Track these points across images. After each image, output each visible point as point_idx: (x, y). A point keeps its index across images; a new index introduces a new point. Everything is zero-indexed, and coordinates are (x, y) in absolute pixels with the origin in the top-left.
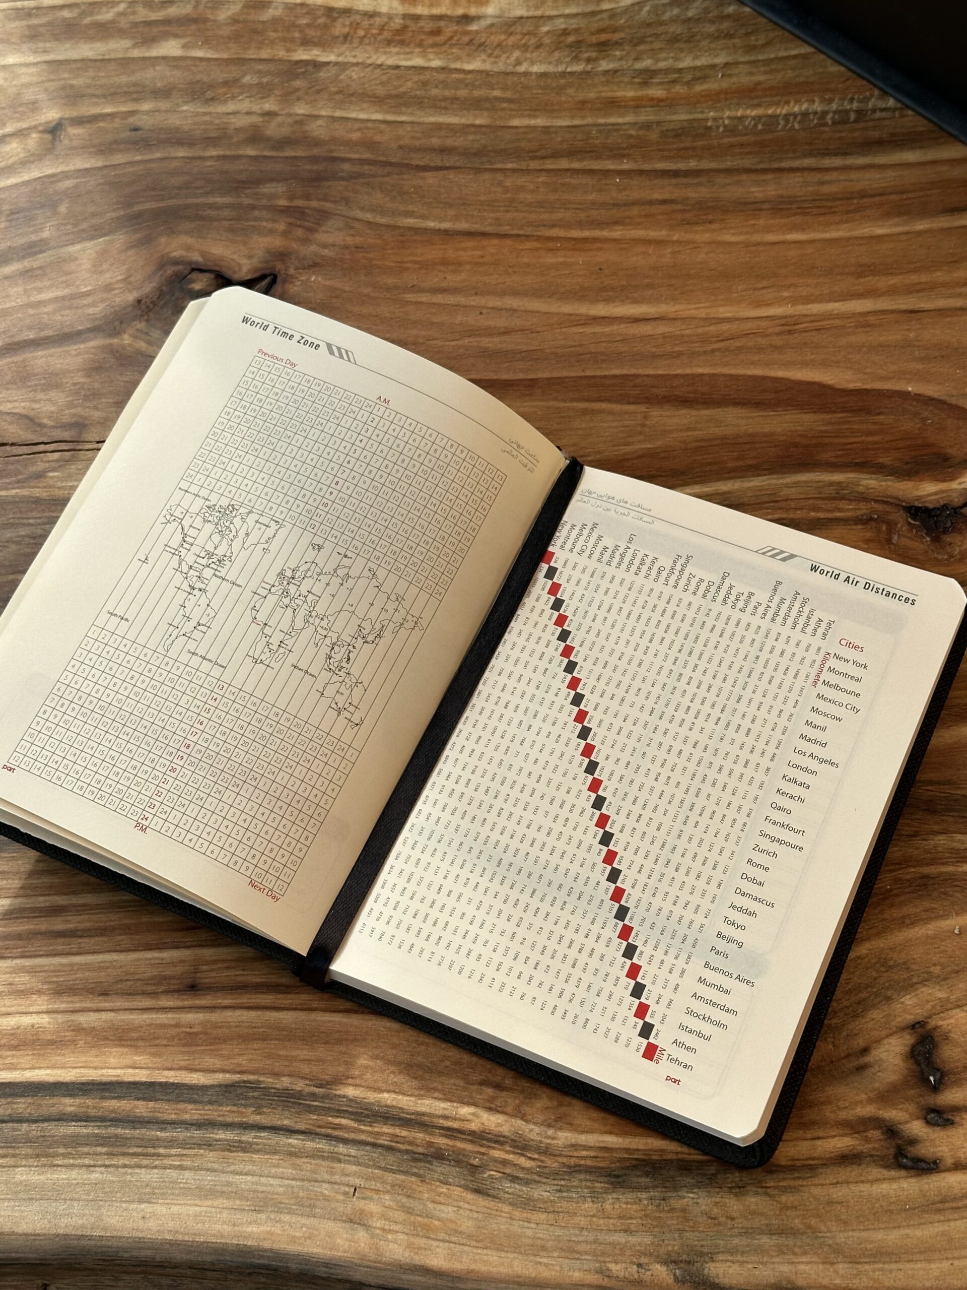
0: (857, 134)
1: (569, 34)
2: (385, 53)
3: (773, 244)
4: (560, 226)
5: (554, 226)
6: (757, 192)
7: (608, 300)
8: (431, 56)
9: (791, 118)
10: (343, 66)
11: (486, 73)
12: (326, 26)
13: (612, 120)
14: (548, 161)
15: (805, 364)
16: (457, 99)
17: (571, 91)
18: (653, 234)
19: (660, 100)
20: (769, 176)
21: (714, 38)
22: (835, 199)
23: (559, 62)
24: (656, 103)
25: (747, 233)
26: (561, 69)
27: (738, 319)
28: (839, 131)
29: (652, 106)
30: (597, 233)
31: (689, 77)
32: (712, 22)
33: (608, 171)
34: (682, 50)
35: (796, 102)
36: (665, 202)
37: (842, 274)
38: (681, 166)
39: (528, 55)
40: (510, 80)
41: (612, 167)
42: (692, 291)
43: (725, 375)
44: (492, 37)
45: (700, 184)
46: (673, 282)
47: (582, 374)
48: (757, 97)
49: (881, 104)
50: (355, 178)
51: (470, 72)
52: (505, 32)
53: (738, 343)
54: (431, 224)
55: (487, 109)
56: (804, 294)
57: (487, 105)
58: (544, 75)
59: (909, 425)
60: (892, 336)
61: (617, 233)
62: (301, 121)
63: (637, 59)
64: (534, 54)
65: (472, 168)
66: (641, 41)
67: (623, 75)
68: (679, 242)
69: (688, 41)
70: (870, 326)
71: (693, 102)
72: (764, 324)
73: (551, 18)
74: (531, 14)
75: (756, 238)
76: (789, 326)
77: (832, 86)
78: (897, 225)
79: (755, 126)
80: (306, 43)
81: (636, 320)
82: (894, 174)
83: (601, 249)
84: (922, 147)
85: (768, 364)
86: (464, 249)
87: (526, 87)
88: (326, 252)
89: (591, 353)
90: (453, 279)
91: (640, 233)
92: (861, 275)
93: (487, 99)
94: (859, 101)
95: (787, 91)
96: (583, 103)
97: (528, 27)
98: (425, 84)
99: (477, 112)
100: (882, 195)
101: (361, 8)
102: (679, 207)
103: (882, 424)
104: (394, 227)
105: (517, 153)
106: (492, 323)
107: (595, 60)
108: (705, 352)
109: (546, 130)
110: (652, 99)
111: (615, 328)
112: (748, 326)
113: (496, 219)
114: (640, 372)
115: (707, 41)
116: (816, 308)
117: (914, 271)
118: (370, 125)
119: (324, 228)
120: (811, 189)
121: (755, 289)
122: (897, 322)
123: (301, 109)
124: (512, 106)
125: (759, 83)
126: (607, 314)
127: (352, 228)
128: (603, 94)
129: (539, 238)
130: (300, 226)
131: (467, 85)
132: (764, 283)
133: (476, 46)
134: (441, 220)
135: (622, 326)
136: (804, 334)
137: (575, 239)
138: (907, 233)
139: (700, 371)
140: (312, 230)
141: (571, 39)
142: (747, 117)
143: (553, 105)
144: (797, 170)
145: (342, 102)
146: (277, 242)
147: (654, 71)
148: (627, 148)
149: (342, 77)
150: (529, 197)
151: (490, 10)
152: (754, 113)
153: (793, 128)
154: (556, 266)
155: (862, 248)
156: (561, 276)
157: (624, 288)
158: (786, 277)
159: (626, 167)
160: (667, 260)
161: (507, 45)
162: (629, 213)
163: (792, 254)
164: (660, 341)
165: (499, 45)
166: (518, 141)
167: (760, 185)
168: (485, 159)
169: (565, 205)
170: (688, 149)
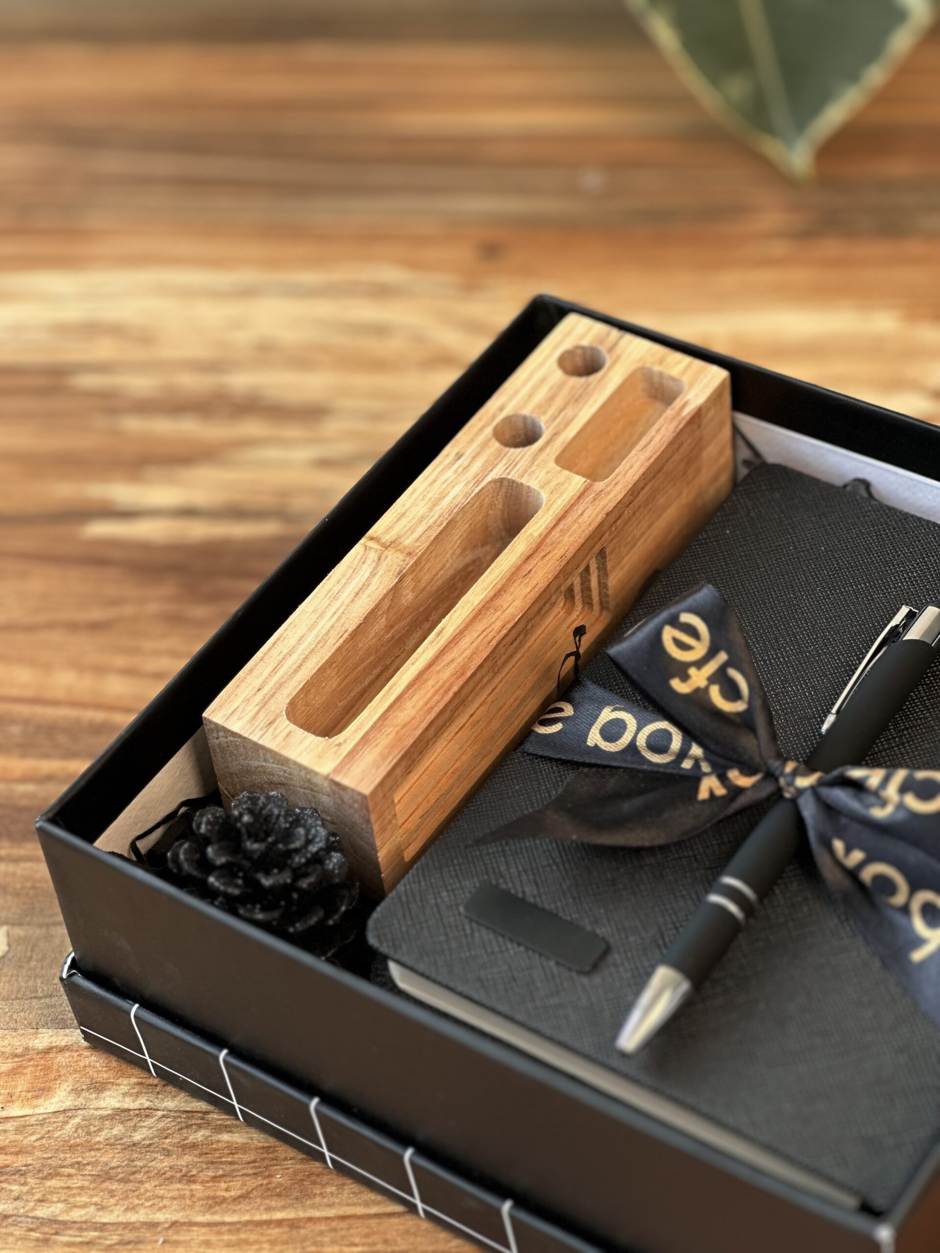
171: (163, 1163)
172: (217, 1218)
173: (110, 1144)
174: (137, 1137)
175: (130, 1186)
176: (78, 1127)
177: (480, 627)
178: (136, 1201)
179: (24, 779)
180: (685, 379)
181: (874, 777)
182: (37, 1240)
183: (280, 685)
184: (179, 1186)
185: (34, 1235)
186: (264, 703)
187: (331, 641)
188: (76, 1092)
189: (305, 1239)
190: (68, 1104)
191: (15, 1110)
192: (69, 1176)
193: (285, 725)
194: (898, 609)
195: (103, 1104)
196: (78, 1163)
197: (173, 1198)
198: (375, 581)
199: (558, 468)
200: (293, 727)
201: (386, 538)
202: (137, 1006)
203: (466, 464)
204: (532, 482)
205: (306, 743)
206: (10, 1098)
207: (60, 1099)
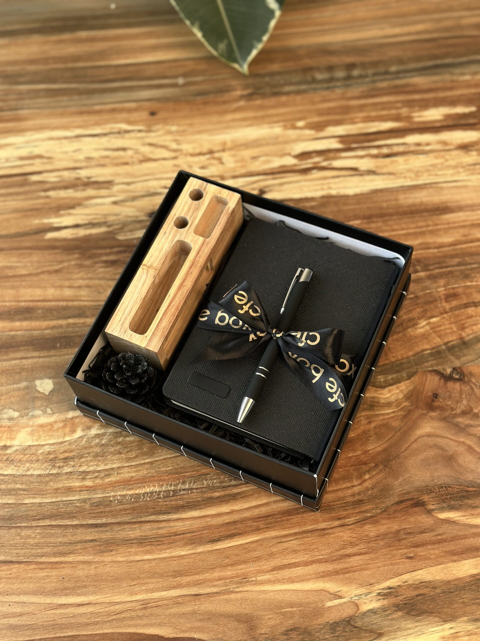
0: (173, 503)
1: (51, 454)
3: (138, 561)
4: (46, 556)
5: (43, 556)
6: (131, 534)
7: (66, 595)
9: (146, 495)
11: (14, 476)
13: (69, 498)
14: (40, 521)
15: (152, 625)
17: (51, 484)
18: (87, 558)
19: (90, 487)
20: (137, 526)
21: (113, 454)
22: (164, 537)
23: (46, 468)
24: (89, 489)
25: (127, 556)
26: (47, 472)
27: (123, 602)
28: (166, 501)
29: (87, 490)
30: (62, 559)
31: (103, 475)
32: (113, 446)
33: (67, 525)
34: (100, 461)
35: (148, 486)
36: (92, 541)
37: (167, 576)
38: (99, 521)
39: (33, 465)
40: (25, 479)
41: (69, 523)
43: (117, 633)
44: (17, 457)
45: (107, 531)
46: (95, 584)
47: (54, 636)
48: (132, 484)
51: (7, 475)
52: (22, 454)
53: (123, 615)
55: (14, 495)
56: (151, 587)
57: (14, 492)
58: (39, 475)
60: (188, 608)
61: (71, 558)
63: (80, 466)
64: (36, 465)
65: (6, 527)
66: (82, 457)
67: (74, 475)
68: (98, 562)
69: (102, 456)
70: (179, 603)
71: (104, 488)
72: (134, 604)
73: (43, 445)
74: (34, 444)
75: (132, 558)
76: (145, 605)
77: (163, 478)
78: (190, 550)
79: (131, 499)
81: (79, 605)
82: (189, 523)
83: (63, 567)
84: (200, 509)
85: (136, 626)
86: (2, 571)
87: (32, 482)
89: (58, 624)
91: (80, 558)
92: (175, 577)
93: (14, 490)
94: (174, 486)
95: (143, 481)
96: (57, 489)
97: (33, 451)
99: (9, 496)
100: (183, 534)
102: (98, 543)
105: (26, 518)
106: (14, 610)
107: (63, 467)
108: (109, 621)
109: (40, 504)
110: (87, 487)
111: (70, 610)
112: (128, 606)
113: (17, 553)
114: (80, 633)
115: (111, 456)
116: (156, 595)
117: (198, 573)
120: (154, 531)
121: (130, 586)
122: (190, 601)
124: (25, 493)
125: (133, 477)
126: (66, 603)
128: (66, 485)
129: (36, 563)
131: (5, 482)
132: (135, 583)
133: (9, 462)
135: (73, 608)
136: (151, 609)
137: (52, 563)
138: (194, 553)
139: (107, 631)
141: (52, 456)
142: (127, 495)
143: (43, 491)
144: (149, 522)
147: (88, 472)
148: (75, 513)
150: (32, 541)
151: (16, 442)
152: (130, 492)
153: (146, 500)
154: (43, 578)
155: (176, 562)
156: (45, 583)
157: (73, 588)
158: (144, 579)
159: (75, 523)
160: (93, 572)
161: (23, 460)
162: (75, 548)
163: (146, 566)
164: (89, 616)
165: (20, 460)
166: (27, 511)
167: (132, 531)
168: (12, 522)
169: (47, 545)
170: (101, 512)
171: (112, 449)
172: (130, 464)
173: (97, 445)
174: (103, 442)
175: (104, 458)
176: (86, 441)
177: (180, 293)
178: (107, 462)
179: (46, 329)
180: (228, 199)
181: (298, 335)
182: (81, 478)
183: (126, 318)
184: (118, 456)
185: (80, 477)
186: (122, 325)
187: (138, 302)
188: (83, 430)
189: (155, 467)
190: (82, 434)
191: (67, 438)
192: (87, 457)
193: (130, 332)
194: (297, 270)
195: (91, 433)
196: (88, 453)
197: (117, 460)
198: (147, 280)
199: (195, 235)
200: (132, 332)
201: (149, 264)
202: (98, 411)
203: (168, 235)
204: (188, 240)
205: (137, 337)
206: (65, 435)
207: (79, 433)
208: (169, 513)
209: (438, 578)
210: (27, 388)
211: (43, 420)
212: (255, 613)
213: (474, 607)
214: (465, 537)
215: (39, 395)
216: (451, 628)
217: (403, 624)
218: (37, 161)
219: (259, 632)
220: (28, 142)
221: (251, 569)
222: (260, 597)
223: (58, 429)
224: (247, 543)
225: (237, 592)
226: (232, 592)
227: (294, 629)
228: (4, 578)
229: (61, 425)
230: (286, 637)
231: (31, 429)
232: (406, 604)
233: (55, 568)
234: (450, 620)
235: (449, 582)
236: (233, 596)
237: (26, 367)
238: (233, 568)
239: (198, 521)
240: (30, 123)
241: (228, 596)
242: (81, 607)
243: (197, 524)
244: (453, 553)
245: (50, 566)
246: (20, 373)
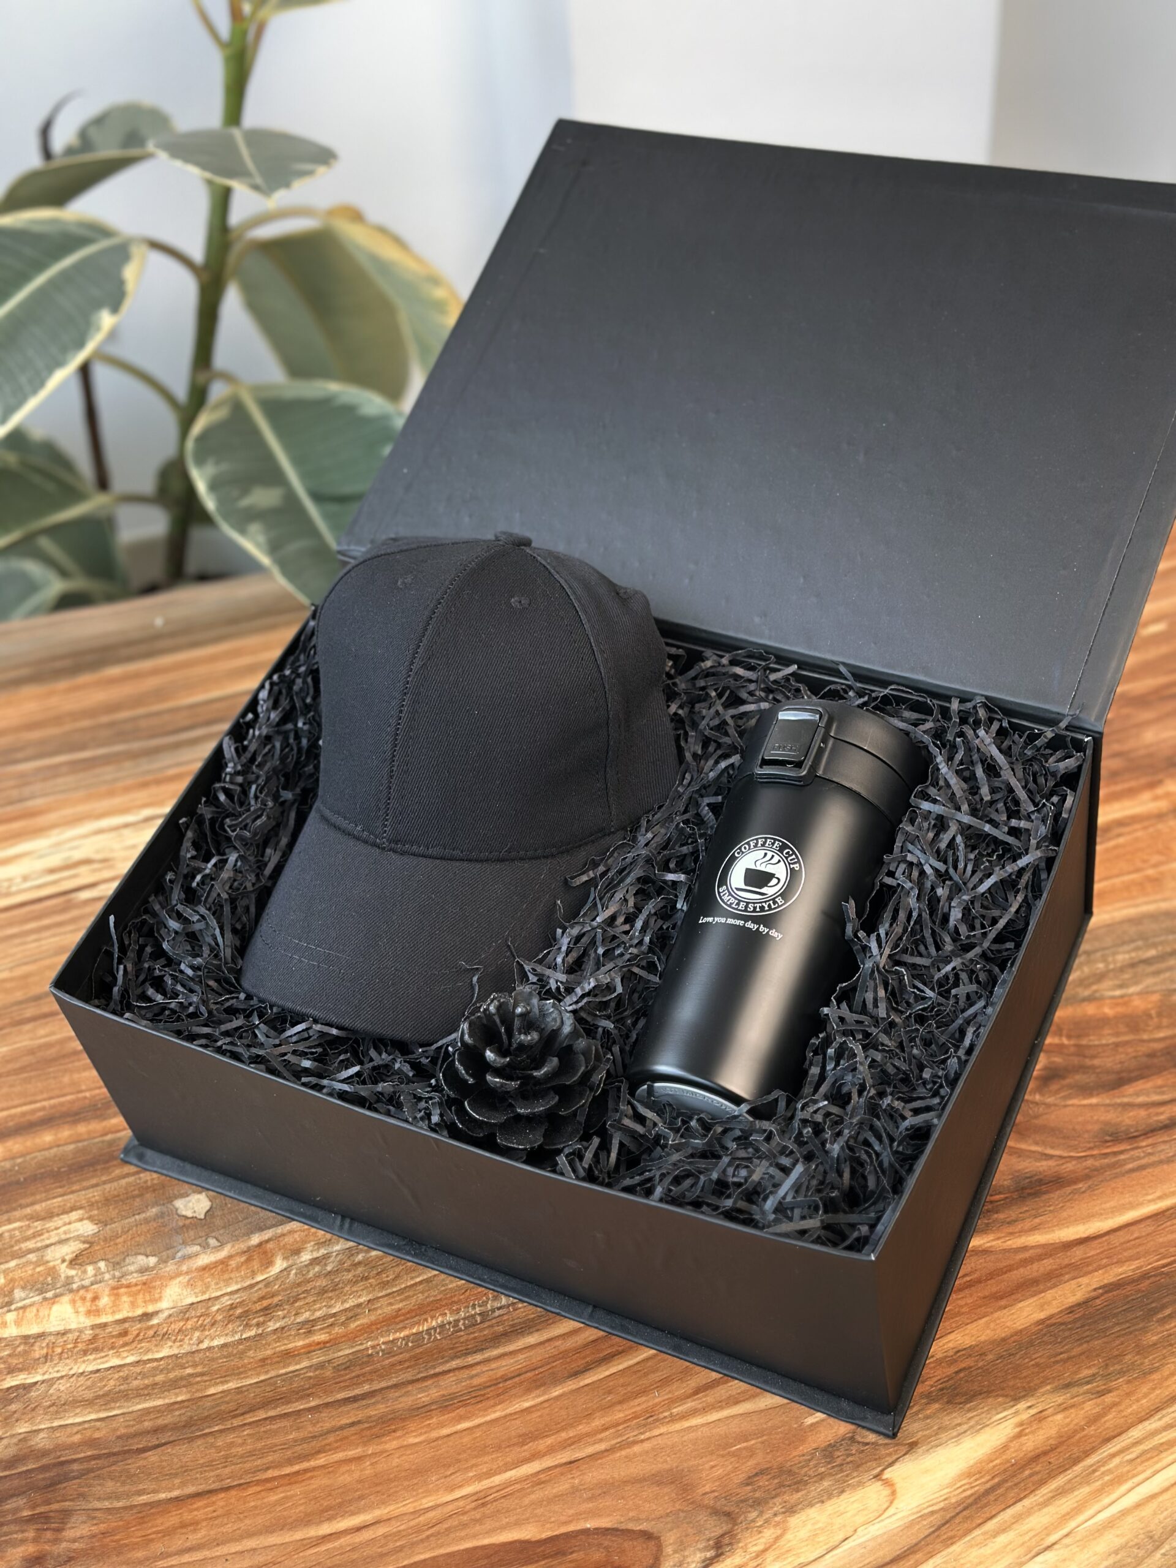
0: (486, 1332)
1: (236, 1307)
2: (84, 1362)
3: (448, 1436)
4: (274, 1468)
5: (268, 1469)
6: (423, 1398)
7: (330, 1519)
8: (125, 1354)
9: (432, 1332)
10: (50, 1382)
11: (176, 1356)
12: (25, 1352)
13: (291, 1368)
14: (247, 1416)
15: (503, 1528)
16: (156, 1384)
17: (251, 1353)
18: (351, 1453)
19: (325, 1343)
20: (430, 1382)
21: (354, 1282)
22: (486, 1387)
23: (234, 1332)
24: (323, 1345)
25: (425, 1432)
26: (237, 1337)
27: (439, 1506)
28: (471, 1333)
29: (320, 1349)
30: (305, 1465)
31: (343, 1318)
32: (349, 1271)
33: (299, 1411)
34: (331, 1298)
35: (432, 1317)
36: (353, 1424)
37: (509, 1446)
38: (358, 1391)
39: (207, 1333)
40: (197, 1357)
41: (302, 1407)
42: (396, 1492)
43: (442, 1555)
44: (173, 1326)
45: (377, 1402)
46: (379, 1488)
48: (401, 1322)
49: (497, 1304)
50: (84, 1475)
51: (161, 1359)
52: (182, 1319)
53: (445, 1526)
54: (163, 1496)
55: (184, 1386)
56: (485, 1470)
57: (184, 1383)
58: (225, 1346)
59: (597, 1556)
60: (563, 1486)
61: (321, 1460)
62: (25, 1439)
63: (296, 1315)
64: (212, 1331)
65: (185, 1439)
66: (297, 1299)
67: (289, 1330)
68: (374, 1454)
69: (334, 1290)
70: (543, 1482)
71: (352, 1338)
72: (461, 1503)
73: (217, 1298)
74: (199, 1299)
75: (434, 1434)
76: (481, 1500)
77: (455, 1299)
78: (539, 1396)
79: (406, 1344)
80: (12, 1371)
81: (359, 1529)
82: (523, 1357)
83: (311, 1478)
84: (538, 1330)
85: (475, 1536)
86: (197, 1509)
87: (213, 1360)
88: (76, 1545)
90: (194, 1538)
91: (340, 1455)
92: (523, 1444)
93: (182, 1378)
94: (480, 1305)
95: (423, 1311)
96: (263, 1360)
97: (201, 1310)
98: (126, 1379)
99: (177, 1391)
100: (519, 1375)
101: (52, 1329)
102: (366, 1425)
103: (576, 1560)
104: (132, 1507)
107: (264, 1323)
108: (422, 1541)
109: (239, 1390)
110: (319, 1343)
111: (342, 1541)
112: (450, 1507)
113: (218, 1476)
115: (349, 1286)
116: (497, 1480)
117: (563, 1429)
118: (86, 1426)
119: (69, 1525)
120: (464, 1384)
121: (446, 1477)
122: (562, 1474)
123: (22, 1428)
124: (205, 1378)
125: (400, 1310)
126: (333, 1531)
127: (94, 1518)
128: (278, 1349)
129: (258, 1482)
130: (47, 1529)
131: (162, 1370)
132: (451, 1470)
133: (161, 1337)
134: (170, 1490)
135: (349, 1537)
136: (495, 1503)
137: (288, 1475)
138: (547, 1400)
139: (422, 1557)
140: (59, 1530)
141: (239, 1311)
142: (398, 1339)
143: (238, 1368)
144: (449, 1371)
145: (57, 1412)
146: (31, 1549)
147: (314, 1320)
148: (309, 1388)
149: (51, 1391)
150: (240, 1450)
151: (164, 1304)
152: (402, 1335)
153: (436, 1339)
154: (279, 1502)
155: (518, 1422)
156: (285, 1509)
157: (340, 1505)
158: (466, 1460)
159: (313, 1404)
160: (369, 1472)
161: (187, 1330)
162: (327, 1441)
163: (465, 1440)
164: (383, 1542)
165: (179, 1331)
166: (218, 1405)
167: (424, 1391)
168: (193, 1428)
169: (271, 1449)
170: (358, 1376)
171: (350, 1276)
172: (389, 1291)
173: (317, 1276)
174: (329, 1268)
175: (338, 1292)
176: (296, 1274)
178: (345, 1298)
182: (304, 1333)
184: (362, 1283)
185: (302, 1331)
188: (285, 1258)
189: (437, 1285)
190: (285, 1265)
191: (260, 1278)
192: (305, 1298)
195: (303, 1259)
196: (306, 1291)
197: (362, 1290)
206: (254, 1274)
207: (279, 1265)
208: (483, 1350)
209: (983, 1338)
210: (162, 1215)
211: (205, 1259)
212: (686, 1465)
213: (1058, 1367)
214: (1010, 1269)
215: (188, 1222)
216: (1030, 1407)
217: (946, 1420)
218: (83, 869)
219: (701, 1491)
220: (58, 844)
221: (657, 1400)
222: (686, 1438)
223: (238, 1268)
224: (638, 1363)
225: (642, 1441)
226: (635, 1443)
227: (761, 1473)
228: (206, 1519)
229: (243, 1259)
230: (750, 1488)
231: (187, 1278)
232: (942, 1389)
233: (296, 1482)
234: (1024, 1396)
235: (1004, 1340)
236: (636, 1449)
237: (149, 1183)
238: (625, 1406)
239: (540, 1351)
240: (52, 817)
241: (628, 1450)
242: (363, 1531)
243: (537, 1355)
244: (997, 1297)
245: (286, 1481)
246: (141, 1195)
